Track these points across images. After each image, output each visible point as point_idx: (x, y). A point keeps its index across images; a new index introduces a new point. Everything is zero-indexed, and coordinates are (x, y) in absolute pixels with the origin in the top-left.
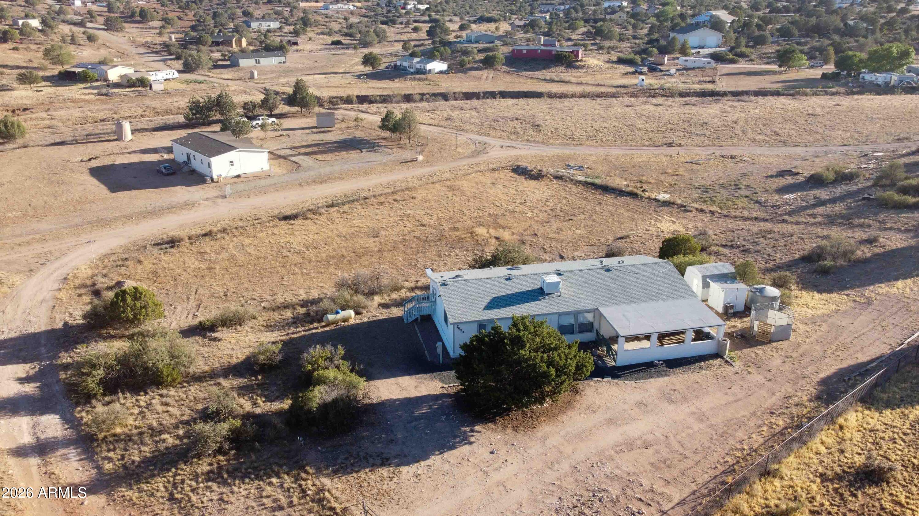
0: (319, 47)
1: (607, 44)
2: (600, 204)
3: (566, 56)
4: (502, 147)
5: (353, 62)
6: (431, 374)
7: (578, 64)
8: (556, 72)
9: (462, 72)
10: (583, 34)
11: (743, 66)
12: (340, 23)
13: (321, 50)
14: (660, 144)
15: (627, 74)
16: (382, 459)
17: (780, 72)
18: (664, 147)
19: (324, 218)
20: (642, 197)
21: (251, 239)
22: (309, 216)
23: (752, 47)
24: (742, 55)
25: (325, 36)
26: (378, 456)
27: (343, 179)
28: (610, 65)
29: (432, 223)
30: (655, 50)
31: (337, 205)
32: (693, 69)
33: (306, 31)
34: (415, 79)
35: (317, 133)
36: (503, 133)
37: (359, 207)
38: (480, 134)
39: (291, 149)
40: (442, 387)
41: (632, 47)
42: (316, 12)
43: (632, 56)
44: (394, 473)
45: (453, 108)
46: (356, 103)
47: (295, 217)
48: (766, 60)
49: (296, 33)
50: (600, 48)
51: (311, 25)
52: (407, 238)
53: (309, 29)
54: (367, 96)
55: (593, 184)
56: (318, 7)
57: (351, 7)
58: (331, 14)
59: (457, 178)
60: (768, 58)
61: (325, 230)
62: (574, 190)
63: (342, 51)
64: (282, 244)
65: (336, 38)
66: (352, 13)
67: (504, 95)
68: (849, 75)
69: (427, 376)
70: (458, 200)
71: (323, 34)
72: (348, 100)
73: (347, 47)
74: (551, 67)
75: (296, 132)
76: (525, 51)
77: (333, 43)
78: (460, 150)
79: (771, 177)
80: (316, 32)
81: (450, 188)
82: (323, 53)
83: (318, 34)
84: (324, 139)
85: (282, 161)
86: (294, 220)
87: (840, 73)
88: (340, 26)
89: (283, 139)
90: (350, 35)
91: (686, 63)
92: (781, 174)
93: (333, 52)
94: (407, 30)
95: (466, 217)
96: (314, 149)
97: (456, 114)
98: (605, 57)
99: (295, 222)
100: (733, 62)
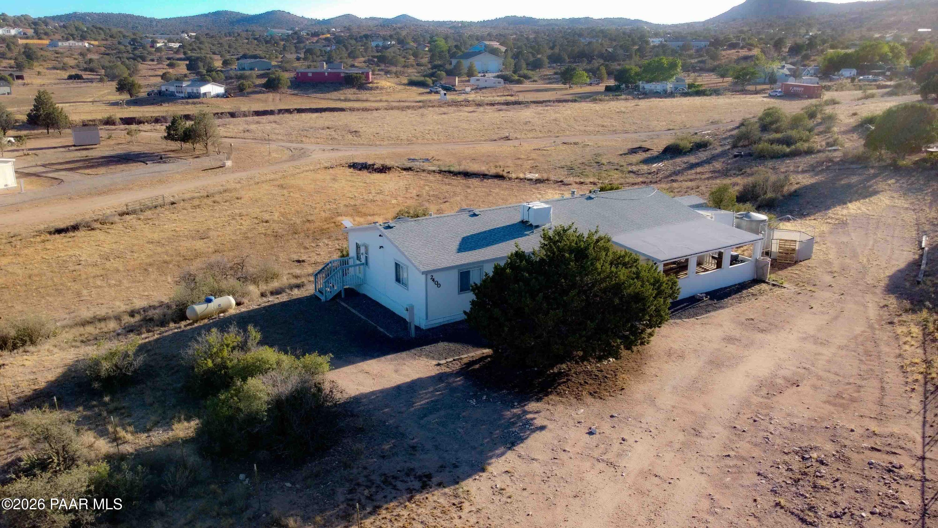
0: (52, 81)
1: (394, 69)
2: (469, 187)
3: (356, 77)
4: (324, 150)
5: (102, 93)
6: (408, 352)
7: (370, 85)
8: (349, 93)
9: (243, 95)
10: (365, 62)
11: (528, 85)
12: (75, 59)
13: (55, 84)
14: (495, 138)
15: (423, 93)
16: (419, 478)
17: (566, 89)
18: (502, 141)
19: (119, 226)
20: (510, 179)
21: (11, 257)
22: (96, 226)
23: (532, 70)
24: (526, 77)
25: (58, 71)
26: (408, 475)
27: (130, 189)
28: (402, 87)
29: (276, 218)
30: (444, 74)
31: (134, 212)
32: (486, 88)
33: (32, 65)
34: (188, 103)
35: (76, 150)
36: (319, 140)
37: (167, 212)
38: (291, 142)
39: (44, 166)
40: (439, 365)
41: (419, 73)
42: (41, 49)
43: (422, 79)
44: (456, 496)
45: (247, 123)
46: (120, 124)
47: (75, 228)
48: (547, 81)
49: (20, 67)
50: (387, 72)
51: (37, 59)
52: (249, 235)
53: (35, 64)
54: (134, 118)
55: (450, 172)
56: (42, 44)
57: (87, 45)
58: (61, 50)
59: (284, 177)
60: (549, 79)
61: (126, 238)
62: (431, 177)
63: (83, 85)
64: (65, 258)
65: (73, 72)
66: (88, 50)
67: (300, 111)
68: (627, 87)
69: (404, 354)
70: (298, 196)
71: (55, 68)
72: (109, 122)
73: (91, 81)
74: (341, 90)
75: (44, 151)
76: (310, 75)
77: (70, 77)
78: (274, 155)
79: (625, 154)
80: (46, 66)
81: (281, 187)
82: (59, 86)
83: (48, 69)
84: (89, 155)
85: (34, 178)
86: (74, 232)
87: (619, 86)
88: (77, 61)
89: (29, 158)
90: (92, 70)
91: (478, 83)
92: (633, 151)
93: (72, 86)
94: (160, 66)
95: (317, 210)
96: (77, 165)
97: (253, 127)
98: (396, 80)
99: (77, 233)
100: (519, 82)
